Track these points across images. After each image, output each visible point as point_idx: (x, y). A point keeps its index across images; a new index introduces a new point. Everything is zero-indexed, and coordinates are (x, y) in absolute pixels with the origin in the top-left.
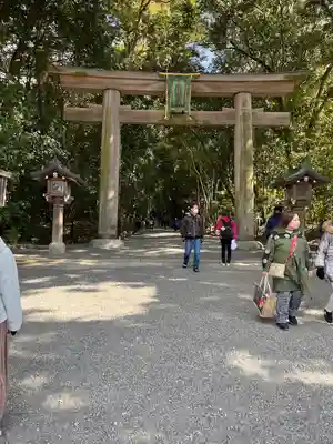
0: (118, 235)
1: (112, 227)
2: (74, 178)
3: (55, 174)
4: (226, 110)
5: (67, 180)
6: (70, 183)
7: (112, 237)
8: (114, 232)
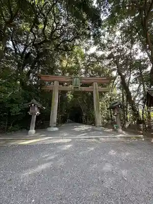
0: (57, 126)
1: (55, 123)
2: (40, 106)
3: (33, 105)
4: (90, 87)
5: (37, 107)
6: (39, 108)
7: (55, 127)
8: (55, 125)
